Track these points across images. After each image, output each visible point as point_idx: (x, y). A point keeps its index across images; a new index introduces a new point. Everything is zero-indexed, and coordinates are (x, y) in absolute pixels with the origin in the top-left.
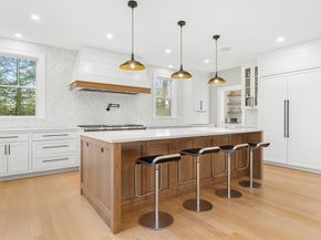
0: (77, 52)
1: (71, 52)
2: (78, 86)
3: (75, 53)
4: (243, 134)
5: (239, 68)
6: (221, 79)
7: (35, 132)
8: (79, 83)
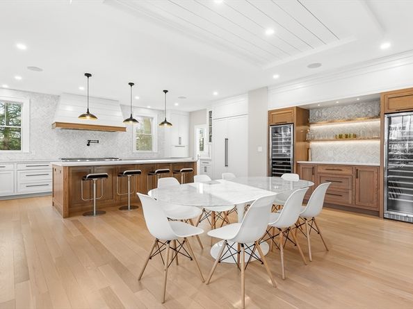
0: (59, 96)
1: (53, 96)
2: (57, 126)
3: (57, 98)
4: (185, 163)
5: (205, 110)
6: (169, 124)
7: (19, 163)
8: (58, 124)
